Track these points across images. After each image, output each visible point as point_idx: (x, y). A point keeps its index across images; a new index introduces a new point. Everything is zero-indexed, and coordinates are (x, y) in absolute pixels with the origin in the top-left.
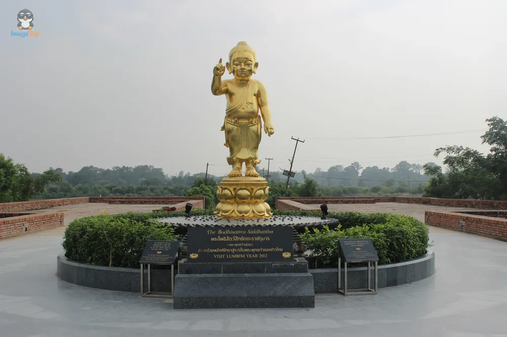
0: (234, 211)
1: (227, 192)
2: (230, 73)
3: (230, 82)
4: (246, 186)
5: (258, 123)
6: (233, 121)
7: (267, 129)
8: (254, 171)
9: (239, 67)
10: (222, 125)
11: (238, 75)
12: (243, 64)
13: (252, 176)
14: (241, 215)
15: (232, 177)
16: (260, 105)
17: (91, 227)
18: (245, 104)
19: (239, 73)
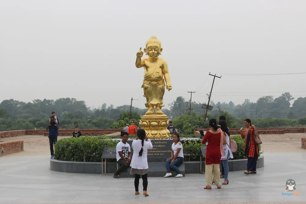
0: (149, 134)
1: (145, 123)
2: (146, 55)
3: (146, 59)
4: (155, 120)
5: (162, 84)
6: (148, 82)
7: (168, 87)
8: (160, 111)
9: (151, 52)
10: (142, 85)
11: (150, 56)
12: (153, 50)
13: (159, 114)
14: (153, 136)
15: (148, 114)
16: (163, 73)
17: (73, 142)
18: (155, 73)
19: (151, 55)
